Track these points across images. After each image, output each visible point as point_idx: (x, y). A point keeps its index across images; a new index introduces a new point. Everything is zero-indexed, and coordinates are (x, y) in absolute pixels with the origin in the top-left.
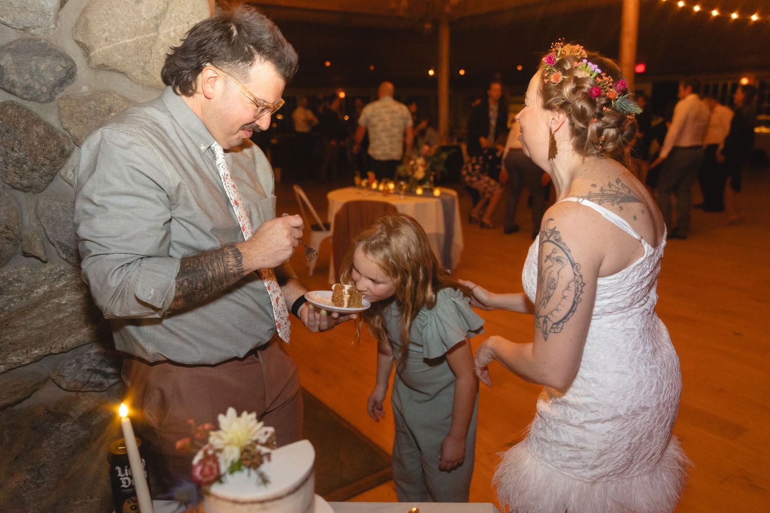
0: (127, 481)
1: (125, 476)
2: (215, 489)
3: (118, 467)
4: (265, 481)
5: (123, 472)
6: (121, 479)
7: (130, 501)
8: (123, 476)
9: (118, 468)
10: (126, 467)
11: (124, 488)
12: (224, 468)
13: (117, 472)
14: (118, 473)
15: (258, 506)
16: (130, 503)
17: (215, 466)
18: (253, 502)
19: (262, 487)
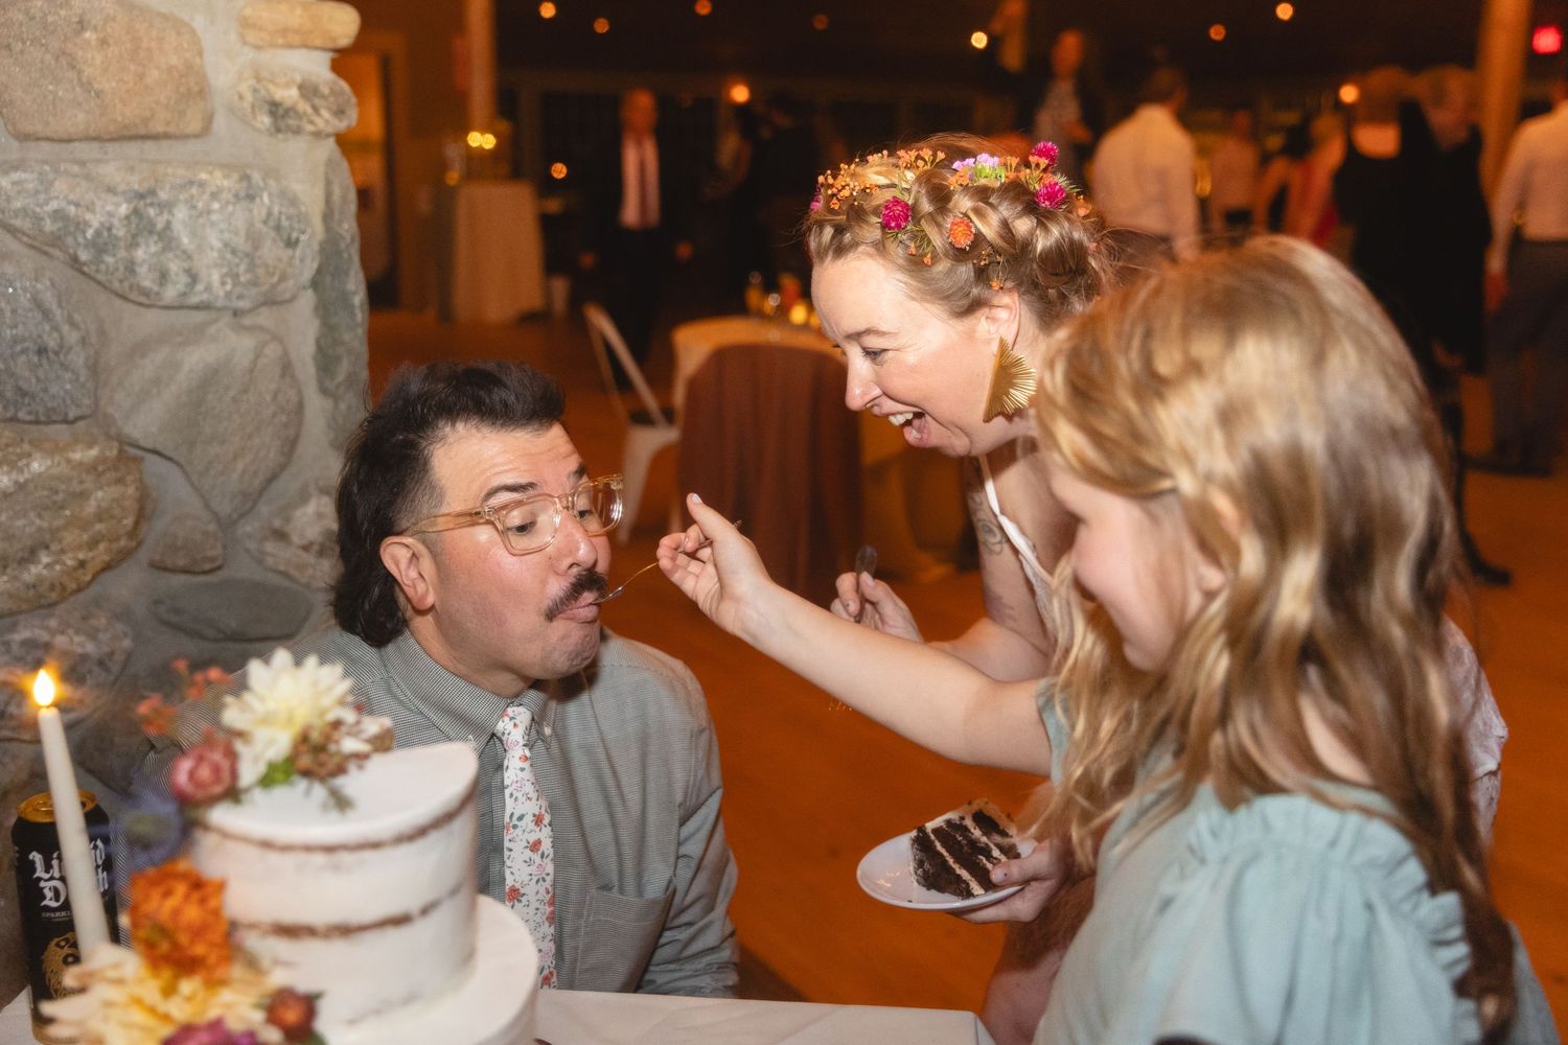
0: (56, 891)
1: (52, 878)
2: (221, 815)
3: (34, 853)
4: (341, 802)
5: (48, 867)
6: (42, 884)
7: (63, 943)
8: (47, 876)
9: (36, 857)
10: (55, 855)
11: (48, 909)
12: (248, 773)
13: (32, 866)
14: (34, 870)
15: (319, 859)
16: (62, 947)
17: (225, 764)
18: (309, 848)
19: (334, 815)
